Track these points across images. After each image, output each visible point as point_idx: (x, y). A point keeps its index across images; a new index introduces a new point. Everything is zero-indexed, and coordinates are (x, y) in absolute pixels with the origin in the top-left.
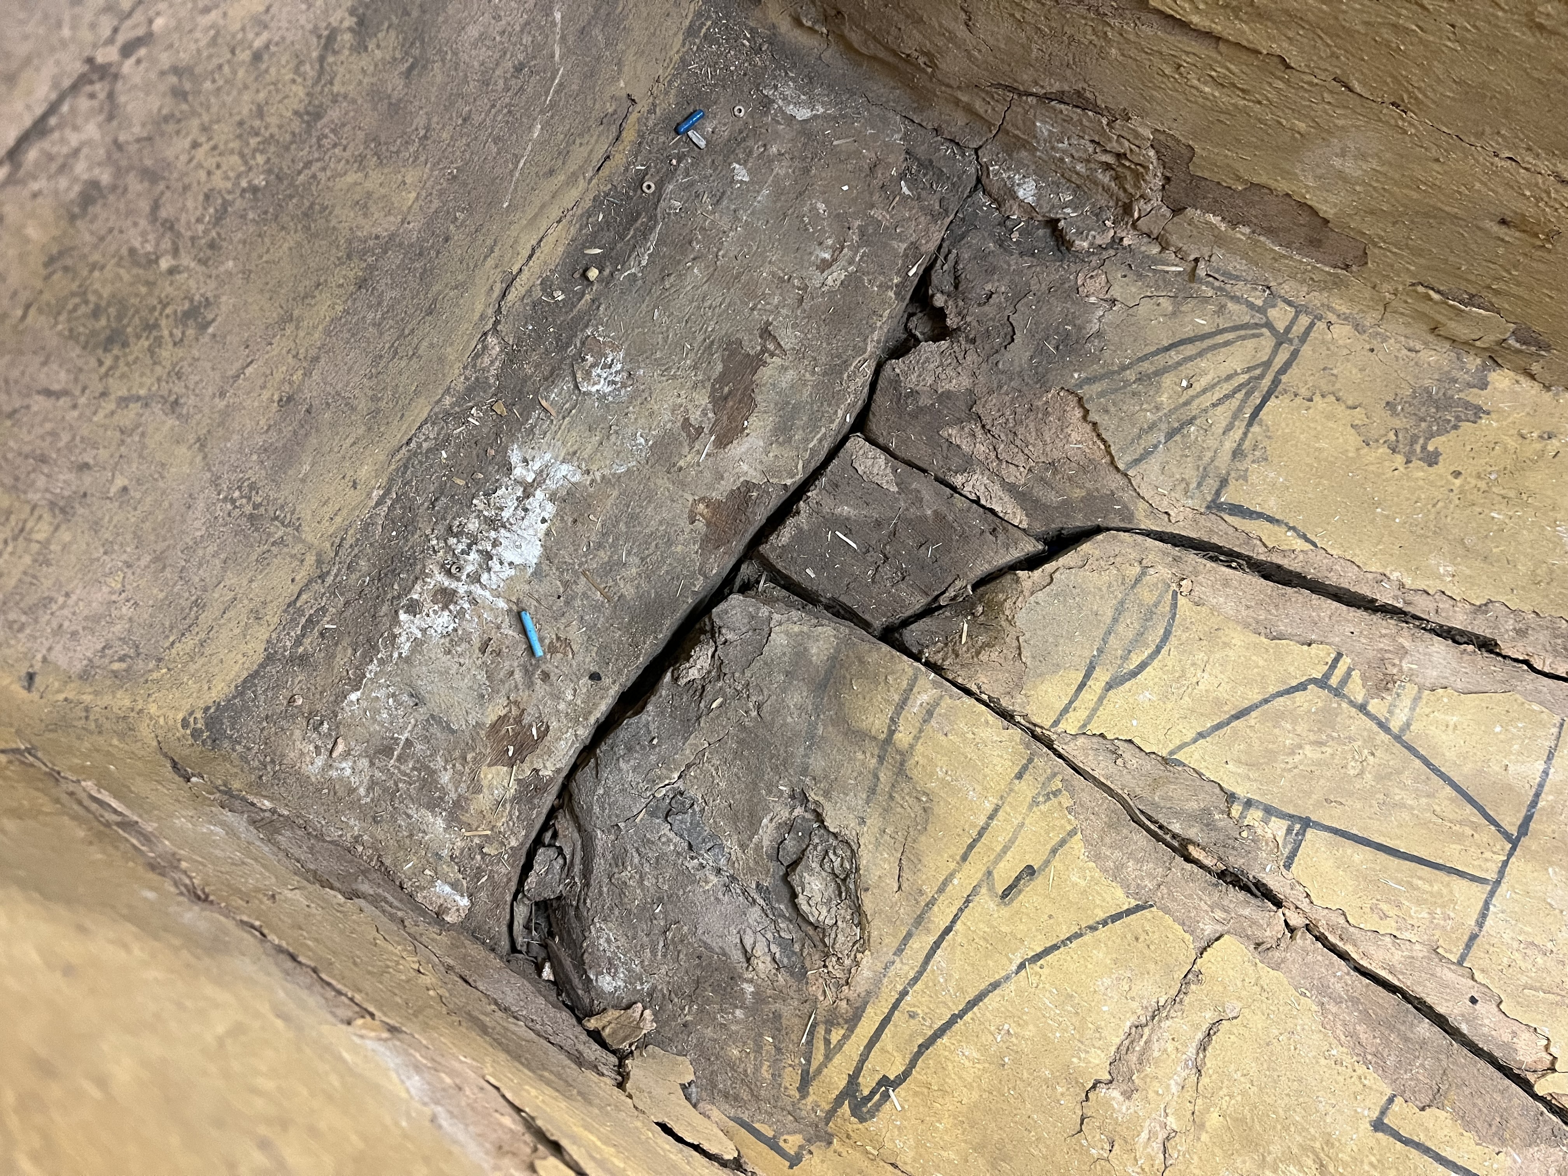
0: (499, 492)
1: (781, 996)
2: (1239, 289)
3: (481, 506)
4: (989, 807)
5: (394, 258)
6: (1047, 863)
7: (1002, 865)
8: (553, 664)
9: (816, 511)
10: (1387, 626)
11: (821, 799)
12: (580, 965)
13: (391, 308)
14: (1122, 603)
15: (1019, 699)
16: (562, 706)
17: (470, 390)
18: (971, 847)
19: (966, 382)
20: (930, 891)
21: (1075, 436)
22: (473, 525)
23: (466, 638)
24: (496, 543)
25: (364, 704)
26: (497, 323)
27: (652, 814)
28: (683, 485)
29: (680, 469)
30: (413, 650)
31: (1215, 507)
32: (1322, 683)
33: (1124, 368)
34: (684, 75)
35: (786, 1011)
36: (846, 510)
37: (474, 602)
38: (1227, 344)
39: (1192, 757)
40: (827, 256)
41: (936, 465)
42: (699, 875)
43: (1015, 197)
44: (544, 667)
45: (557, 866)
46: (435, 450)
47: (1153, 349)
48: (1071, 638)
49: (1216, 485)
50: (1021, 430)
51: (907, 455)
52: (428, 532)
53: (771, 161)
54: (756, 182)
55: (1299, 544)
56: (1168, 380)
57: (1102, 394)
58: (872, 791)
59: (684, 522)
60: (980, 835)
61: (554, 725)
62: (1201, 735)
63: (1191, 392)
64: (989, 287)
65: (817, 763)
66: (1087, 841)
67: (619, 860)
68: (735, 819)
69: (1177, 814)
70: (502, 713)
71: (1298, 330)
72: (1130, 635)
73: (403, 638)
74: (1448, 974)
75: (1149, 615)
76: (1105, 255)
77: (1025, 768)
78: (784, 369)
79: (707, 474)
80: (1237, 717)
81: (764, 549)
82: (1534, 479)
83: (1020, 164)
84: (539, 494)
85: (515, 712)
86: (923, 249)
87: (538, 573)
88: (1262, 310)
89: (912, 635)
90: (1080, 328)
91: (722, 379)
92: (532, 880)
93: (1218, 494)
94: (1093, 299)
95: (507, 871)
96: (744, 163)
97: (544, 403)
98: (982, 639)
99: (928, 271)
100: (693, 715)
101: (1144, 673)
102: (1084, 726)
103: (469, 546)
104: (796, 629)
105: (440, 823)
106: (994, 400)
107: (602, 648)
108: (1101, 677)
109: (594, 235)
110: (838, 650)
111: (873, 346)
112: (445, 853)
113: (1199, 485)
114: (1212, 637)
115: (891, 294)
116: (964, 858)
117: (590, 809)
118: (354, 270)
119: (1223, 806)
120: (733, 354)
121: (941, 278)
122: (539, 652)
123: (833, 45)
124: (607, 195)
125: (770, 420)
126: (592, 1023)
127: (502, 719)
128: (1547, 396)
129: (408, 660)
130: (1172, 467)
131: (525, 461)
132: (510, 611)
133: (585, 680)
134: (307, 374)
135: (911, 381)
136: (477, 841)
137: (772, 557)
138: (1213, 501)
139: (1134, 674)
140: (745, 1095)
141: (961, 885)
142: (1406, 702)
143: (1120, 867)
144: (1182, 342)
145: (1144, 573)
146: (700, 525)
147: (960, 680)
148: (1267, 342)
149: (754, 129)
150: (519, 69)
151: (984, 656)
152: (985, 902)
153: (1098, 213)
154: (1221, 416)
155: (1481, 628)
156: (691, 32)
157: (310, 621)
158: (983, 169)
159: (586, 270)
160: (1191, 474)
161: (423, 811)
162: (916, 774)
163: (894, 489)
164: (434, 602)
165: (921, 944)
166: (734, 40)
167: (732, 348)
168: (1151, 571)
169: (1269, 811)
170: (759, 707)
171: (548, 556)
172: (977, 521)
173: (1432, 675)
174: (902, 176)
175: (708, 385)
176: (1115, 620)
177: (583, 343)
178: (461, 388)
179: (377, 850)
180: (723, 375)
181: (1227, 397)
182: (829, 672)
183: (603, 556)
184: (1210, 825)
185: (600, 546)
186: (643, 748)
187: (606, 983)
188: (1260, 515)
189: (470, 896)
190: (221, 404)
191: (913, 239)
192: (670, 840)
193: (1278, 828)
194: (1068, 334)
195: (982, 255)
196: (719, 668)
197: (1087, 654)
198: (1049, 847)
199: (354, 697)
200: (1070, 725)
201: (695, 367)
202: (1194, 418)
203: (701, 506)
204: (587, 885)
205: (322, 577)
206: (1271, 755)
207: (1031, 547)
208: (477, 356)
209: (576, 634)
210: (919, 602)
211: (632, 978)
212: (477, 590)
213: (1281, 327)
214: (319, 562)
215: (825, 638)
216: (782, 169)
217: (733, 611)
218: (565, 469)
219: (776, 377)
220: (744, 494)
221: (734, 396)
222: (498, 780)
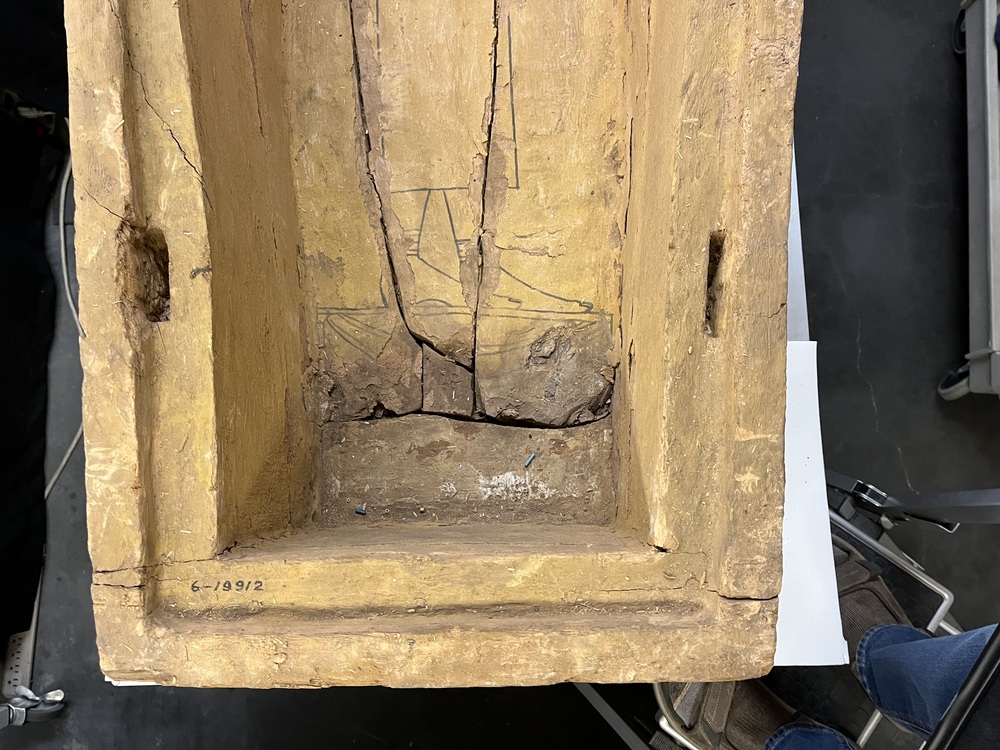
0: (498, 494)
1: (577, 341)
2: (321, 332)
3: (505, 497)
4: (501, 318)
6: (505, 297)
7: (513, 307)
8: (534, 449)
9: (451, 408)
10: (393, 248)
11: (525, 360)
12: (601, 394)
14: (427, 315)
15: (469, 326)
16: (543, 440)
17: (476, 520)
18: (513, 317)
19: (391, 390)
20: (530, 321)
21: (389, 353)
22: (511, 495)
23: (542, 477)
24: (512, 486)
25: (575, 491)
27: (555, 400)
28: (466, 447)
29: (462, 451)
30: (553, 488)
31: (387, 306)
32: (418, 255)
33: (362, 350)
34: (348, 522)
35: (580, 338)
36: (446, 400)
37: (531, 481)
38: (338, 327)
39: (457, 277)
40: (377, 449)
41: (419, 384)
42: (562, 378)
43: (328, 408)
44: (536, 452)
45: (583, 415)
46: (497, 519)
47: (351, 346)
48: (444, 323)
49: (380, 309)
50: (396, 368)
51: (420, 393)
52: (520, 506)
53: (358, 482)
54: (367, 482)
55: (384, 279)
56: (358, 337)
57: (373, 352)
58: (515, 349)
59: (476, 440)
60: (508, 316)
61: (549, 439)
62: (450, 277)
63: (358, 329)
64: (359, 400)
65: (516, 366)
66: (494, 290)
67: (571, 400)
68: (543, 378)
69: (473, 272)
70: (554, 454)
71: (323, 311)
72: (435, 309)
73: (552, 493)
74: (472, 190)
75: (427, 307)
76: (331, 374)
77: (485, 315)
78: (417, 441)
79: (459, 442)
80: (440, 272)
81: (469, 415)
82: (330, 230)
84: (492, 483)
85: (552, 451)
86: (359, 424)
87: (513, 469)
88: (323, 323)
89: (468, 364)
90: (357, 369)
91: (430, 455)
92: (590, 419)
93: (383, 307)
94: (347, 370)
95: (591, 426)
96: (363, 489)
97: (467, 499)
98: (458, 345)
99: (363, 419)
100: (524, 405)
101: (443, 300)
102: (465, 307)
103: (517, 492)
104: (486, 392)
105: (591, 450)
106: (391, 380)
107: (521, 440)
108: (450, 310)
109: (410, 517)
110: (485, 378)
111: (395, 421)
112: (597, 444)
113: (383, 313)
114: (423, 288)
115: (376, 425)
116: (517, 317)
117: (564, 416)
119: (464, 263)
120: (421, 457)
121: (365, 414)
122: (533, 455)
124: (397, 520)
125: (434, 435)
126: (612, 381)
127: (556, 453)
128: (305, 238)
129: (557, 488)
130: (382, 323)
131: (485, 493)
132: (527, 470)
133: (533, 439)
135: (400, 405)
136: (589, 439)
137: (470, 411)
138: (385, 307)
139: (444, 302)
140: (605, 336)
141: (524, 314)
142: (411, 233)
143: (495, 279)
144: (345, 339)
146: (474, 436)
147: (473, 344)
148: (332, 317)
149: (351, 493)
151: (463, 342)
152: (524, 306)
153: (320, 383)
154: (360, 318)
155: (379, 223)
156: (335, 526)
157: (563, 520)
158: (325, 422)
159: (422, 512)
160: (381, 317)
161: (591, 457)
162: (503, 340)
163: (432, 391)
164: (538, 491)
165: (543, 315)
166: (328, 514)
167: (419, 458)
168: (414, 313)
169: (459, 251)
170: (512, 390)
171: (507, 470)
172: (428, 365)
173: (399, 230)
174: (340, 443)
175: (434, 458)
176: (433, 314)
177: (443, 499)
178: (477, 523)
179: (607, 462)
181: (354, 319)
182: (492, 377)
183: (498, 456)
184: (471, 263)
185: (496, 458)
186: (540, 412)
187: (601, 384)
188: (382, 294)
189: (603, 431)
191: (358, 429)
192: (558, 391)
193: (462, 247)
194: (360, 371)
195: (351, 407)
196: (509, 405)
197: (446, 317)
198: (501, 299)
199: (575, 495)
200: (468, 310)
201: (431, 465)
202: (365, 325)
203: (469, 438)
204: (582, 405)
206: (444, 258)
207: (425, 346)
209: (522, 449)
210: (457, 366)
211: (596, 379)
212: (527, 483)
213: (325, 316)
215: (484, 384)
216: (358, 478)
217: (491, 412)
218: (481, 481)
219: (421, 441)
220: (458, 429)
221: (433, 449)
222: (571, 443)
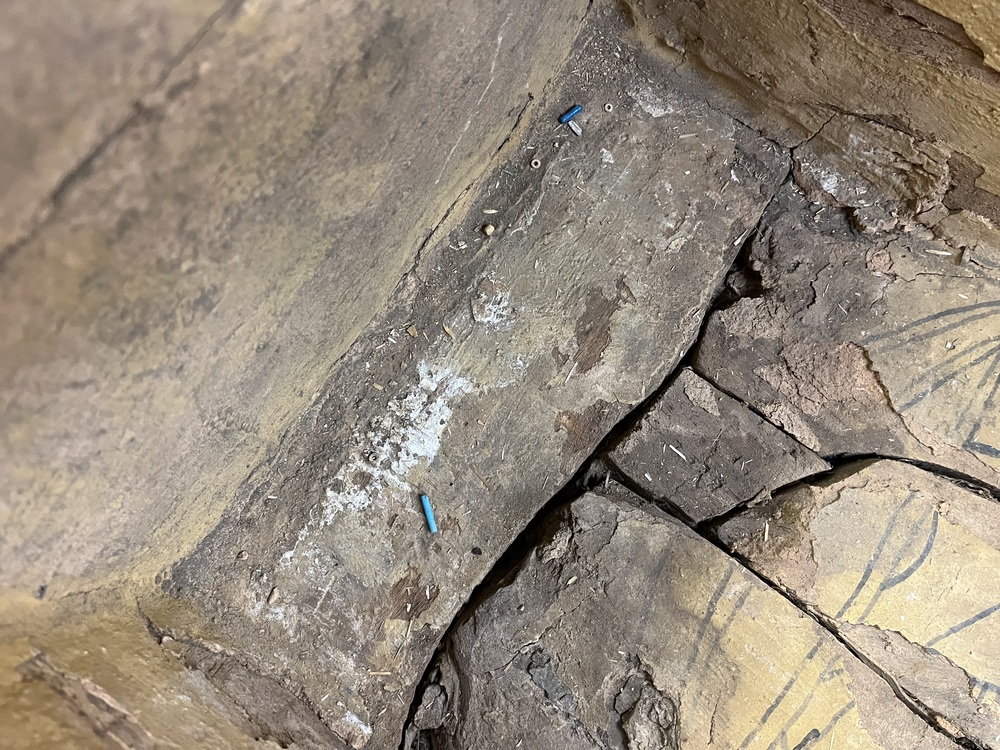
0: (409, 398)
2: (994, 273)
3: (394, 408)
4: (785, 680)
5: (356, 231)
6: (830, 728)
7: (793, 727)
8: (445, 539)
9: (654, 428)
11: (651, 664)
13: (347, 267)
14: (894, 518)
15: (812, 592)
16: (450, 574)
17: (391, 317)
18: (770, 711)
19: (776, 332)
20: (735, 745)
21: (860, 381)
22: (387, 423)
23: (377, 514)
24: (404, 438)
25: (296, 561)
26: (416, 265)
27: (518, 666)
28: (551, 400)
29: (550, 388)
30: (336, 521)
31: (969, 445)
33: (901, 330)
34: (568, 78)
36: (678, 428)
37: (385, 484)
38: (983, 316)
39: (945, 647)
40: (672, 226)
41: (750, 397)
42: (553, 719)
43: (820, 189)
44: (437, 540)
45: (440, 702)
46: (362, 361)
47: (925, 316)
48: (854, 544)
49: (971, 428)
50: (818, 374)
51: (728, 387)
52: (352, 426)
53: (631, 148)
54: (620, 163)
56: (936, 342)
57: (883, 350)
58: (692, 660)
59: (550, 430)
60: (777, 702)
61: (443, 588)
62: (953, 630)
63: (953, 352)
64: (797, 258)
65: (649, 634)
66: (861, 712)
67: (490, 701)
68: (583, 674)
69: (932, 693)
70: (403, 576)
72: (900, 545)
73: (329, 511)
75: (915, 529)
76: (889, 238)
77: (815, 650)
78: (633, 313)
79: (570, 392)
80: (980, 617)
81: (612, 455)
83: (827, 163)
84: (440, 401)
85: (413, 575)
86: (746, 225)
87: (435, 464)
89: (725, 530)
90: (867, 295)
91: (585, 317)
92: (420, 712)
93: (972, 435)
94: (878, 274)
95: (401, 705)
96: (610, 149)
97: (447, 329)
98: (781, 539)
99: (749, 241)
100: (552, 589)
101: (911, 578)
102: (862, 618)
103: (384, 439)
104: (638, 524)
105: (351, 663)
106: (797, 348)
107: (484, 527)
108: (877, 578)
109: (492, 198)
110: (671, 544)
111: (704, 299)
112: (354, 688)
113: (958, 427)
114: (964, 552)
115: (720, 259)
116: (764, 720)
117: (468, 658)
118: (326, 244)
119: (966, 687)
120: (594, 299)
121: (759, 248)
122: (434, 529)
123: (687, 63)
124: (504, 168)
125: (622, 353)
127: (403, 581)
129: (331, 528)
130: (936, 411)
131: (430, 373)
132: (412, 493)
133: (468, 553)
134: (281, 325)
135: (733, 329)
136: (379, 679)
137: (618, 462)
138: (968, 441)
139: (903, 578)
141: (761, 742)
143: (885, 734)
144: (949, 312)
145: (912, 496)
146: (563, 432)
147: (764, 574)
149: (619, 123)
150: (465, 82)
151: (783, 555)
153: (886, 205)
154: (977, 373)
156: (577, 44)
157: (256, 492)
158: (795, 165)
159: (484, 226)
160: (951, 418)
161: (339, 653)
162: (728, 648)
163: (717, 414)
164: (355, 483)
166: (608, 52)
167: (594, 294)
168: (918, 495)
170: (605, 586)
171: (444, 451)
172: (780, 444)
174: (731, 166)
175: (574, 322)
176: (888, 532)
177: (479, 284)
178: (384, 315)
179: (301, 683)
180: (586, 315)
181: (982, 358)
182: (662, 562)
183: (487, 453)
184: (955, 703)
185: (484, 445)
186: (513, 613)
189: (372, 724)
190: (213, 360)
191: (738, 216)
192: (530, 688)
194: (857, 299)
195: (792, 232)
196: (574, 551)
197: (866, 558)
198: (831, 715)
199: (288, 555)
200: (851, 617)
201: (564, 307)
202: (956, 373)
203: (565, 418)
204: (463, 719)
205: (269, 461)
207: (823, 467)
208: (399, 291)
209: (462, 515)
210: (732, 504)
212: (387, 474)
214: (269, 450)
215: (660, 533)
216: (639, 155)
217: (588, 506)
218: (460, 382)
219: (627, 319)
220: (598, 410)
221: (594, 333)
222: (398, 631)
